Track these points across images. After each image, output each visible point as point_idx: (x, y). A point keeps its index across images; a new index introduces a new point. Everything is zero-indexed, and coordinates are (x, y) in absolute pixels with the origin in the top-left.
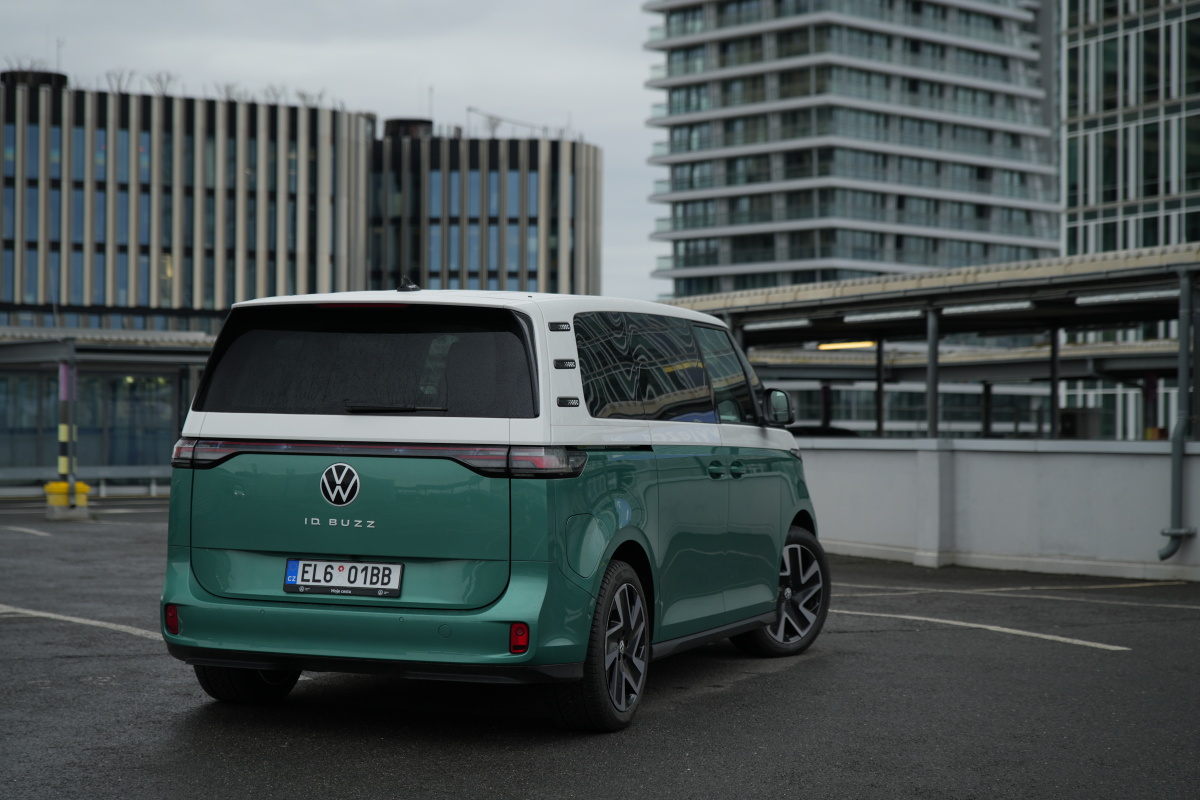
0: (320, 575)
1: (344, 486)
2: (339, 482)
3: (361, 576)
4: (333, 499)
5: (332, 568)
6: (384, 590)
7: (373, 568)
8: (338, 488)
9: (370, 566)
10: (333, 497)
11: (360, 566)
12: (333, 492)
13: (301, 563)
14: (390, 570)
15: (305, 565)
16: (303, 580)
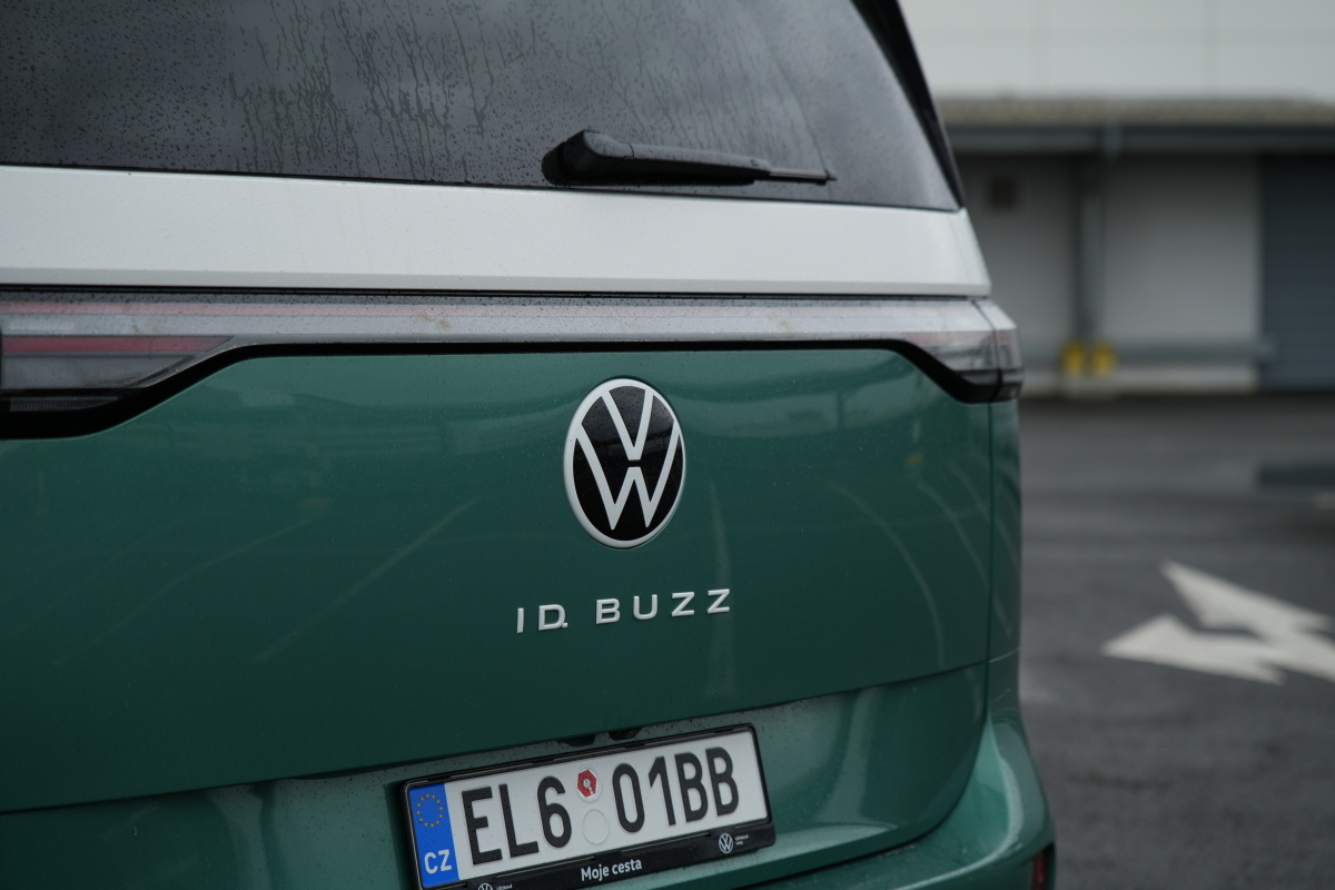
0: (529, 827)
1: (651, 463)
2: (634, 451)
3: (653, 796)
4: (613, 520)
5: (560, 790)
6: (734, 830)
7: (682, 759)
8: (634, 475)
9: (669, 753)
10: (614, 511)
11: (642, 761)
12: (615, 495)
13: (454, 792)
14: (721, 753)
15: (469, 798)
16: (479, 858)
